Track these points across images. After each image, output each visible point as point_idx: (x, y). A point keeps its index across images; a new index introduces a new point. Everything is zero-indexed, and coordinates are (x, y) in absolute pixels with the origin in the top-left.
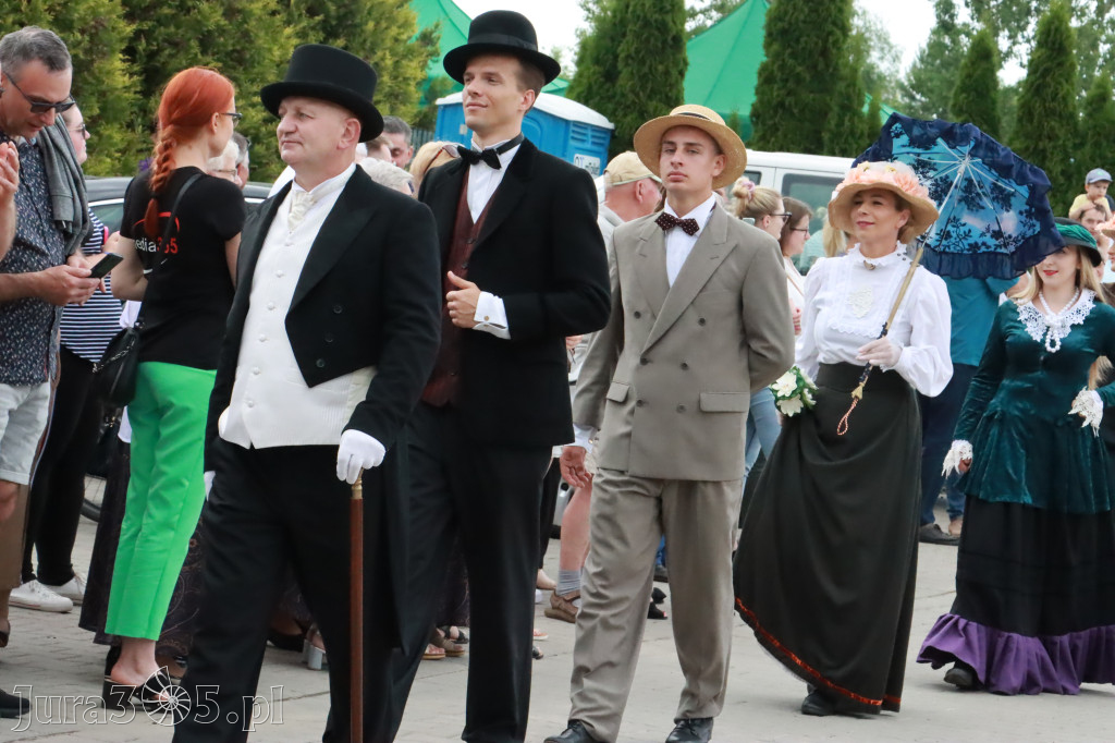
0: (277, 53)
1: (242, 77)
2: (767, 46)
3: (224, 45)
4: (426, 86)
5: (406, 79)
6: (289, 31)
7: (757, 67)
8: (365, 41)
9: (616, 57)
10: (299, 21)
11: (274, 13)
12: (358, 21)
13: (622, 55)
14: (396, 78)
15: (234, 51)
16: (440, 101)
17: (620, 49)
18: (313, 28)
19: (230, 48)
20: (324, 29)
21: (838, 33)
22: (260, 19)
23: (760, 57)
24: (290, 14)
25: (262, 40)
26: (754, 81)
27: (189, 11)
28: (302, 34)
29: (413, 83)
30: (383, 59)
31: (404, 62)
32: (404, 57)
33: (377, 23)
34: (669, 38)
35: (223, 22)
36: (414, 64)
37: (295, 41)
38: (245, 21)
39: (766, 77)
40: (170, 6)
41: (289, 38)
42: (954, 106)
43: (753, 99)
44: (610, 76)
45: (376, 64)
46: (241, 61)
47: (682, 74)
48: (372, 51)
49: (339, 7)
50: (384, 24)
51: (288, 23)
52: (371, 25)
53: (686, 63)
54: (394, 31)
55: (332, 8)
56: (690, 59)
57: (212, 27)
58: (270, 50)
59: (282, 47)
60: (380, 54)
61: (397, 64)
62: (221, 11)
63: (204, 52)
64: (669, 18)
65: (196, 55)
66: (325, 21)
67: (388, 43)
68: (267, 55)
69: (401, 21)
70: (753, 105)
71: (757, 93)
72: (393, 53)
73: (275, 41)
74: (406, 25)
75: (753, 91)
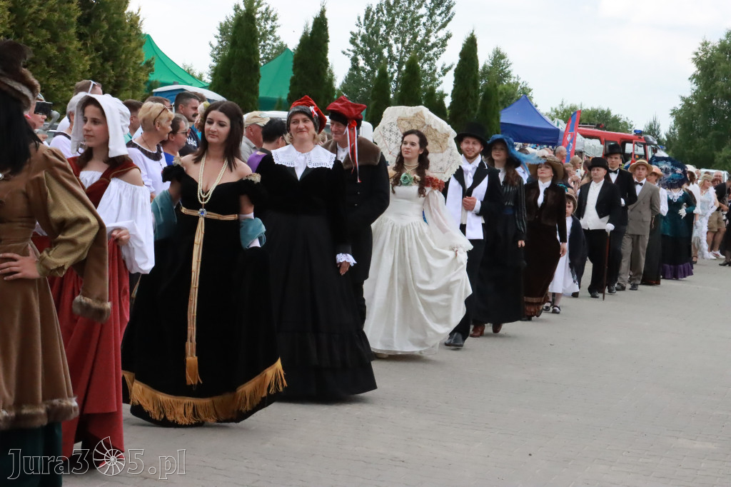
0: (81, 67)
1: (66, 78)
2: (294, 70)
3: (58, 63)
4: (148, 84)
5: (139, 80)
6: (87, 58)
7: (290, 78)
8: (121, 63)
9: (230, 73)
10: (92, 54)
11: (80, 50)
12: (118, 54)
13: (232, 72)
14: (135, 79)
15: (62, 66)
16: (154, 91)
17: (232, 69)
18: (97, 57)
19: (60, 65)
20: (103, 58)
21: (324, 65)
22: (73, 52)
23: (291, 74)
24: (88, 51)
25: (74, 62)
26: (289, 85)
27: (41, 48)
28: (93, 59)
29: (142, 82)
30: (129, 71)
31: (139, 73)
32: (138, 70)
33: (126, 56)
34: (253, 66)
35: (57, 53)
36: (143, 74)
37: (90, 62)
38: (67, 53)
39: (294, 82)
40: (33, 46)
41: (87, 61)
42: (372, 96)
43: (288, 92)
44: (228, 80)
45: (126, 73)
46: (65, 70)
47: (258, 81)
48: (124, 67)
49: (109, 48)
50: (129, 56)
51: (86, 54)
52: (124, 56)
53: (260, 77)
54: (134, 59)
55: (106, 48)
56: (261, 75)
57: (52, 55)
58: (78, 66)
59: (83, 65)
60: (128, 68)
61: (135, 73)
62: (55, 48)
63: (48, 66)
64: (252, 57)
65: (44, 68)
66: (103, 54)
67: (132, 64)
68: (77, 68)
69: (137, 54)
70: (288, 94)
71: (290, 89)
72: (134, 69)
73: (81, 62)
74: (139, 57)
75: (288, 88)
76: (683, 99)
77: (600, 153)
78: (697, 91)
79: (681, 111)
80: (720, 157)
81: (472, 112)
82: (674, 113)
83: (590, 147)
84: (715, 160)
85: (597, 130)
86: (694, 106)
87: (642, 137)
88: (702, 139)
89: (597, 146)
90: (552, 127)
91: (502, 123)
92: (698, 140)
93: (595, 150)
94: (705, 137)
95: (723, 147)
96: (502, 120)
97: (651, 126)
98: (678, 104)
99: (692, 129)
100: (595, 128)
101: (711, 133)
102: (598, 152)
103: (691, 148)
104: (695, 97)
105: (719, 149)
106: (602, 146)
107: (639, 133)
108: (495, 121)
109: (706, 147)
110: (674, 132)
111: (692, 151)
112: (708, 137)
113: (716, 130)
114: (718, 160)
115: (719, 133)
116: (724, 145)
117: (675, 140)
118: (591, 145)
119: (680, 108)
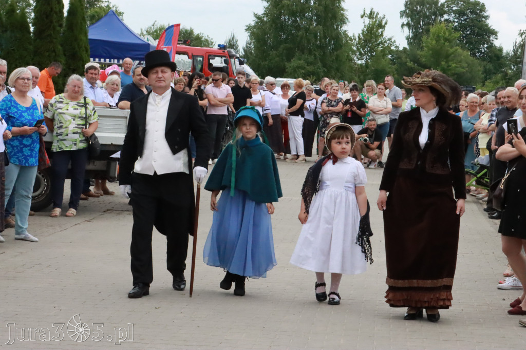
76: (256, 16)
77: (189, 67)
78: (267, 8)
79: (254, 27)
80: (290, 67)
81: (58, 28)
82: (249, 28)
83: (180, 62)
84: (287, 70)
85: (184, 46)
86: (266, 22)
87: (226, 51)
88: (274, 52)
89: (186, 61)
90: (143, 43)
91: (91, 40)
92: (271, 53)
93: (184, 64)
94: (277, 49)
95: (292, 59)
96: (91, 36)
97: (230, 42)
98: (252, 21)
99: (265, 43)
100: (182, 43)
101: (282, 46)
102: (187, 66)
103: (266, 60)
104: (266, 14)
105: (289, 60)
106: (190, 61)
107: (222, 47)
108: (83, 38)
109: (278, 58)
110: (250, 47)
111: (267, 63)
112: (280, 49)
113: (286, 43)
114: (289, 70)
115: (288, 45)
116: (293, 56)
117: (251, 53)
118: (180, 59)
119: (253, 24)
